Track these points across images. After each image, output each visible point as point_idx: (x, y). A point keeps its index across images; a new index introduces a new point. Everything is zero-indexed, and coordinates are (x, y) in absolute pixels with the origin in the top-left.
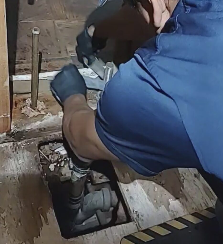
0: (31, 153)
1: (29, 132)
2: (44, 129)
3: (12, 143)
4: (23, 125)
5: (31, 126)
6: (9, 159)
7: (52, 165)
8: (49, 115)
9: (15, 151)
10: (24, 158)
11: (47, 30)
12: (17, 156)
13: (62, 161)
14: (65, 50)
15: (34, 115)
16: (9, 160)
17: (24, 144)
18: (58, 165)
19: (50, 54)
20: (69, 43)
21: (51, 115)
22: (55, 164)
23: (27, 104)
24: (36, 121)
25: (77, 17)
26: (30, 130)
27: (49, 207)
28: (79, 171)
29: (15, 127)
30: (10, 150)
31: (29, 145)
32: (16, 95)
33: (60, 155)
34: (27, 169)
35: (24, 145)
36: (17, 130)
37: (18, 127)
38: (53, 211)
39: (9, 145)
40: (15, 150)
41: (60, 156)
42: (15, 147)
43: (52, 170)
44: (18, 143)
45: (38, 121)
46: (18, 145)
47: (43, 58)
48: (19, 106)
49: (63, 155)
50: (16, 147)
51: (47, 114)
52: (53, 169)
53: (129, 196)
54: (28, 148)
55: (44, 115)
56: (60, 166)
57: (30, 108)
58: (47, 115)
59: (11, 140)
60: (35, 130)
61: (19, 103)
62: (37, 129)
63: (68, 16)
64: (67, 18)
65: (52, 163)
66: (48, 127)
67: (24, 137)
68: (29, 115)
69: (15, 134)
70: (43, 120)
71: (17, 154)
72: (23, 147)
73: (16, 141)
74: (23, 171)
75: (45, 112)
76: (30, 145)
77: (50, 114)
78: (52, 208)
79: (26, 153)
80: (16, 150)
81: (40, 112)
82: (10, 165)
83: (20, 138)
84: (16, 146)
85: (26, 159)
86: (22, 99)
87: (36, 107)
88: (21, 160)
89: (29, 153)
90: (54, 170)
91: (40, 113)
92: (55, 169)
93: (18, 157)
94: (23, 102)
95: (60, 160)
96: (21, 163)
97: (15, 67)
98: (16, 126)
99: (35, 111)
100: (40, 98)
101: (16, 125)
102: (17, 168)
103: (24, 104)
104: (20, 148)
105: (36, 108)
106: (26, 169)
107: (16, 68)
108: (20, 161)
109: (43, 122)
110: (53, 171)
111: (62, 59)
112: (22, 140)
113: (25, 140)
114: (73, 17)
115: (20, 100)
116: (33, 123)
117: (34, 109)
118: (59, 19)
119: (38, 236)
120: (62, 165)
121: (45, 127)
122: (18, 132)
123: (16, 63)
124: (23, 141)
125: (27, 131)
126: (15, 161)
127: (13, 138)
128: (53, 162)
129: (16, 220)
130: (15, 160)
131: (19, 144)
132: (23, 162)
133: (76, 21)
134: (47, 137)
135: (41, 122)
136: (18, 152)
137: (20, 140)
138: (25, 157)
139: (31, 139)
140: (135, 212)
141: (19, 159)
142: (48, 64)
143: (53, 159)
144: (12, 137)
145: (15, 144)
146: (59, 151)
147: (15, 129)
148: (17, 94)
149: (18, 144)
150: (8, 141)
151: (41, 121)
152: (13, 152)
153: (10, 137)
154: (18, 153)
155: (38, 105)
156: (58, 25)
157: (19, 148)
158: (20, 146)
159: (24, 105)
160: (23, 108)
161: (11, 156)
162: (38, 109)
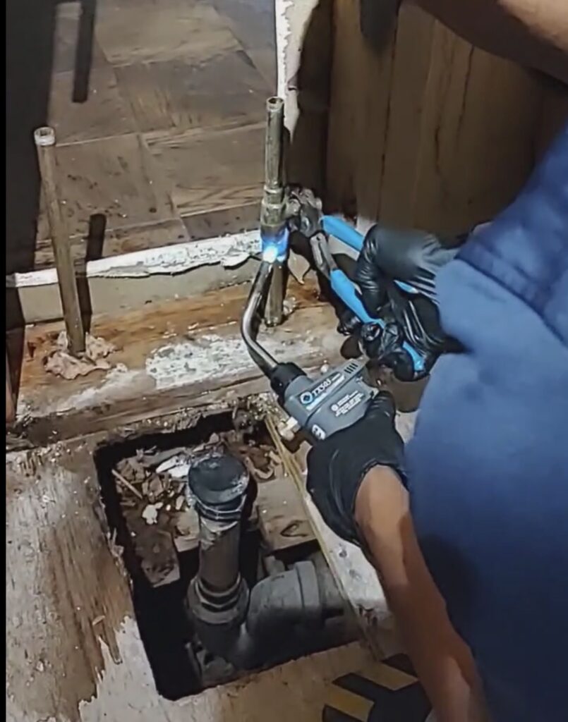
0: (75, 475)
1: (65, 417)
2: (108, 406)
3: (24, 454)
4: (50, 400)
5: (72, 403)
6: (17, 494)
7: (150, 507)
8: (120, 371)
9: (32, 473)
10: (55, 489)
11: (120, 158)
12: (37, 485)
13: (176, 496)
14: (166, 204)
15: (79, 372)
16: (17, 498)
17: (58, 451)
18: (168, 508)
19: (126, 217)
20: (178, 186)
21: (124, 368)
22: (160, 505)
23: (59, 348)
24: (82, 390)
25: (199, 119)
26: (67, 414)
27: (124, 616)
28: (215, 514)
29: (27, 409)
30: (19, 470)
31: (70, 453)
32: (32, 326)
33: (170, 480)
34: (64, 516)
35: (57, 454)
36: (33, 415)
37: (35, 407)
38: (133, 626)
39: (16, 460)
40: (32, 470)
41: (172, 483)
42: (32, 461)
43: (150, 521)
44: (41, 451)
45: (89, 387)
46: (40, 456)
47: (110, 228)
48: (40, 354)
49: (180, 480)
50: (37, 462)
51: (114, 367)
52: (153, 519)
53: (348, 571)
54: (68, 463)
55: (105, 371)
56: (173, 510)
57: (67, 356)
58: (115, 370)
59: (21, 445)
60: (81, 412)
61: (41, 346)
62: (88, 408)
63: (176, 119)
64: (174, 125)
65: (150, 503)
66: (118, 402)
67: (55, 433)
68: (64, 373)
69: (27, 426)
70: (104, 383)
71: (37, 481)
72: (53, 460)
73: (35, 447)
74: (53, 523)
75: (109, 363)
76: (72, 455)
77: (121, 366)
78: (130, 617)
79: (62, 475)
80: (35, 469)
81: (95, 365)
82: (18, 510)
83: (46, 436)
84: (35, 460)
85: (62, 491)
86: (49, 335)
87: (84, 350)
88: (47, 495)
89: (70, 474)
90: (156, 521)
91: (95, 368)
92: (158, 518)
93: (40, 488)
94: (52, 342)
95: (172, 494)
96: (47, 504)
97: (34, 257)
98: (29, 407)
99: (82, 362)
100: (98, 328)
101: (29, 403)
102: (38, 518)
103: (54, 347)
104: (47, 464)
105: (82, 354)
106: (61, 517)
107: (38, 261)
108: (46, 499)
109: (104, 388)
110: (154, 523)
111: (160, 225)
112: (52, 442)
113: (59, 442)
114: (191, 121)
115: (44, 338)
116: (76, 394)
117: (80, 358)
118: (152, 130)
119: (93, 698)
120: (178, 508)
121: (108, 402)
122: (36, 420)
123: (38, 247)
124: (54, 446)
125: (60, 417)
126: (33, 499)
127: (24, 437)
128: (152, 500)
129: (31, 658)
130: (30, 497)
131: (44, 455)
132: (54, 501)
133: (198, 131)
134: (118, 430)
135: (98, 391)
136: (42, 475)
137: (46, 444)
138: (60, 485)
139: (77, 439)
140: (364, 612)
141: (42, 492)
142: (121, 241)
143: (153, 491)
144: (21, 437)
145: (33, 454)
146: (166, 471)
147: (26, 414)
148: (35, 324)
149: (41, 454)
150: (12, 447)
151: (99, 387)
152: (28, 475)
153: (15, 435)
154: (39, 478)
155: (89, 346)
156: (150, 144)
157: (42, 464)
158: (46, 459)
159: (54, 350)
160: (49, 359)
161: (21, 487)
162: (89, 355)
